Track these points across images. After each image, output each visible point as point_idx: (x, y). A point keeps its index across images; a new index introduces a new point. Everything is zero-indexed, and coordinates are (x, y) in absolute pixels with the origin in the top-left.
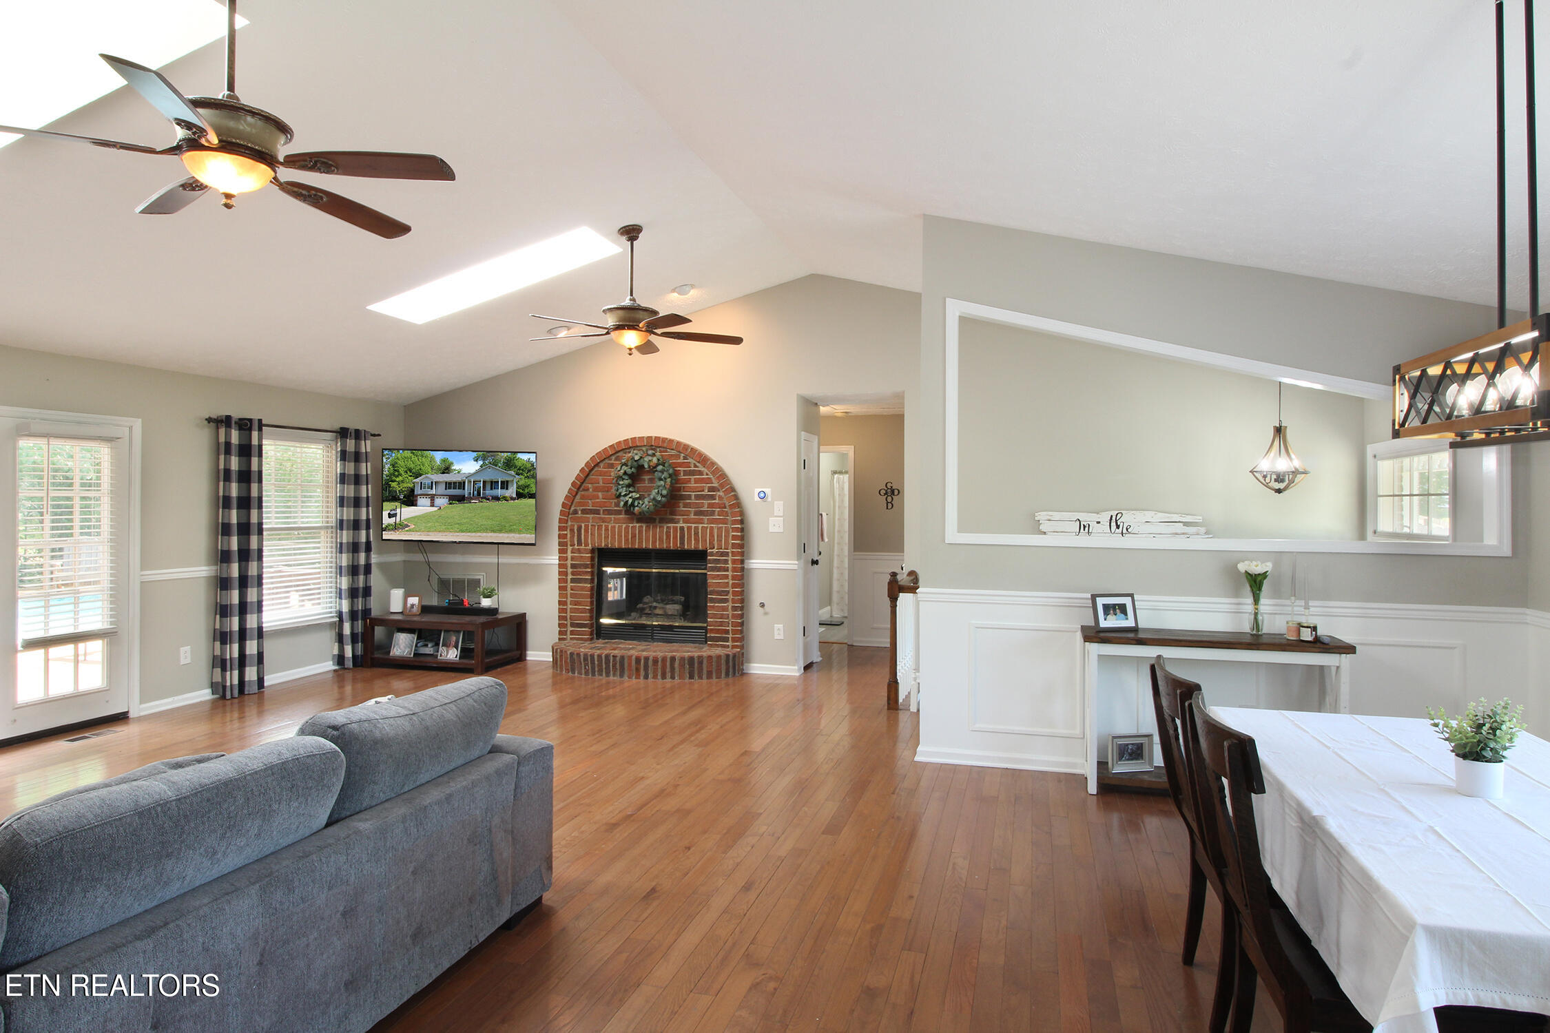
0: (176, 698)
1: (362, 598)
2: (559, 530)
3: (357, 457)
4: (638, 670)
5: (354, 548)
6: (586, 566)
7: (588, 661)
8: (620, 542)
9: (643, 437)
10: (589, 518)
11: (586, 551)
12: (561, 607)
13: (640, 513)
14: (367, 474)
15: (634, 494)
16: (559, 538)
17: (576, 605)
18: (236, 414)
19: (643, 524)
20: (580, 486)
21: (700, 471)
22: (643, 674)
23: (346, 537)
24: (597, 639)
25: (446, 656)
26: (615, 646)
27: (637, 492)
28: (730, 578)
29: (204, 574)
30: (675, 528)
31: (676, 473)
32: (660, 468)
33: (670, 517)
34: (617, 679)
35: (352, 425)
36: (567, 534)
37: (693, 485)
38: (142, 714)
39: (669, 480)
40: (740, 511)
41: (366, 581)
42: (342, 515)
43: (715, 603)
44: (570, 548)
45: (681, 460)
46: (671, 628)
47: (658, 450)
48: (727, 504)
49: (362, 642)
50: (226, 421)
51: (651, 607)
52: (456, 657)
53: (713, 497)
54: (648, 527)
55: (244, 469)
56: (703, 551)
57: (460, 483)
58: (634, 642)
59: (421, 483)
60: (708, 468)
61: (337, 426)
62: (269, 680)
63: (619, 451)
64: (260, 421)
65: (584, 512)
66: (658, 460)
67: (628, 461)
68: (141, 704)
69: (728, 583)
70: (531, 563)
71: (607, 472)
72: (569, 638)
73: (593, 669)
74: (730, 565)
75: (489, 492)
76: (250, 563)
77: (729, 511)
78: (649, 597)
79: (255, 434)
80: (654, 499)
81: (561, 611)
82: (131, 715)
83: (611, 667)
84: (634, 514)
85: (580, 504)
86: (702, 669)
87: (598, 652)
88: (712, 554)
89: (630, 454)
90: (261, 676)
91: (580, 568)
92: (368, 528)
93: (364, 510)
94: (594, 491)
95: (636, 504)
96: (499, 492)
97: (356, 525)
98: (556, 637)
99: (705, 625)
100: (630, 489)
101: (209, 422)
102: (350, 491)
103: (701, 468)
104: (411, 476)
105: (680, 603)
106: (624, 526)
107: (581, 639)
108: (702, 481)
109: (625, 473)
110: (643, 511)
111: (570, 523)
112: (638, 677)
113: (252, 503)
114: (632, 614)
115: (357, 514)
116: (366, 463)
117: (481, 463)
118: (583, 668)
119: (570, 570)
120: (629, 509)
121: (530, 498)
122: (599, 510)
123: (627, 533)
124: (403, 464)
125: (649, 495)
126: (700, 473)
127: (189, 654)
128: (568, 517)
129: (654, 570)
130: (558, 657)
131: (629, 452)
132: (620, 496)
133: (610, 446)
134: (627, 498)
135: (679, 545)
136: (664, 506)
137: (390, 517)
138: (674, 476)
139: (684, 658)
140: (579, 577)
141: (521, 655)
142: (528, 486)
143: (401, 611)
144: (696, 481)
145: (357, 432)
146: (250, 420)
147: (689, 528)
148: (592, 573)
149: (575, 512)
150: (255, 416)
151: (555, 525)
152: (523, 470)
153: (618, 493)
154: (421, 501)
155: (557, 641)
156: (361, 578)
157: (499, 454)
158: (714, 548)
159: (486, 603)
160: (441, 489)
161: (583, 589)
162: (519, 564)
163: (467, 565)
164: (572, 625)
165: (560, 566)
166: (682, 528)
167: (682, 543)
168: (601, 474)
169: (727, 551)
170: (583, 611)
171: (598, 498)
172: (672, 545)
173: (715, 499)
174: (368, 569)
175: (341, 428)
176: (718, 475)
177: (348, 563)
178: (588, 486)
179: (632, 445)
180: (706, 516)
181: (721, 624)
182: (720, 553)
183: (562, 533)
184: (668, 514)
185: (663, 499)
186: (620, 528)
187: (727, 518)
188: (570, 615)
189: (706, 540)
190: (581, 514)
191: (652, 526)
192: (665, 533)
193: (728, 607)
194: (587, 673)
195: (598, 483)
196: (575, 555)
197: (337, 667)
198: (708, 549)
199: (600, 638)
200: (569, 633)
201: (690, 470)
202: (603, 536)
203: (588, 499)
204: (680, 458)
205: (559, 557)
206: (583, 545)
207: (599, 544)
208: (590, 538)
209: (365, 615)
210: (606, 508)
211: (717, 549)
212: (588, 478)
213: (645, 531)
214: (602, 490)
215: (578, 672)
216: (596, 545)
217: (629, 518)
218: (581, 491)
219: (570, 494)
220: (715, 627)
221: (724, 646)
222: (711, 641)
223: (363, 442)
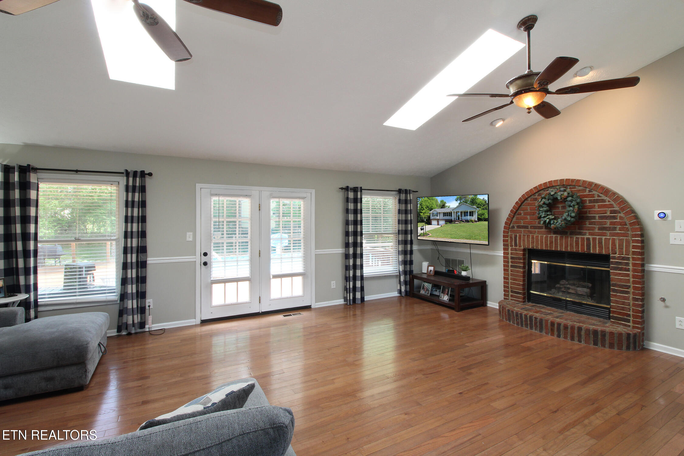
0: (330, 302)
1: (409, 265)
2: (503, 237)
3: (406, 202)
4: (552, 330)
5: (405, 242)
6: (519, 259)
7: (518, 316)
8: (542, 245)
9: (557, 180)
10: (521, 231)
11: (520, 250)
12: (505, 280)
13: (555, 228)
14: (411, 210)
15: (550, 216)
16: (503, 242)
17: (514, 280)
18: (351, 186)
19: (558, 235)
20: (516, 212)
21: (602, 199)
22: (557, 333)
23: (401, 237)
24: (528, 302)
25: (443, 299)
26: (539, 309)
27: (553, 215)
28: (631, 276)
29: (340, 252)
30: (583, 239)
31: (583, 202)
32: (570, 199)
33: (579, 231)
34: (537, 332)
35: (403, 188)
36: (508, 240)
37: (597, 209)
38: (316, 307)
39: (576, 207)
40: (640, 228)
41: (411, 257)
42: (399, 228)
43: (617, 293)
44: (510, 248)
45: (587, 193)
46: (580, 304)
47: (569, 187)
48: (628, 222)
49: (409, 285)
50: (347, 189)
51: (565, 287)
52: (447, 300)
53: (615, 217)
54: (561, 238)
55: (355, 208)
56: (606, 255)
57: (450, 213)
58: (553, 308)
59: (433, 213)
60: (610, 197)
61: (397, 189)
62: (366, 298)
63: (540, 190)
64: (361, 188)
65: (518, 227)
66: (568, 194)
67: (546, 195)
68: (316, 303)
69: (629, 280)
70: (489, 254)
71: (533, 203)
72: (510, 299)
73: (522, 322)
74: (631, 267)
75: (464, 218)
76: (357, 248)
77: (629, 228)
78: (564, 280)
79: (359, 193)
80: (565, 219)
81: (505, 282)
82: (312, 307)
83: (534, 324)
84: (550, 228)
85: (516, 222)
86: (605, 340)
87: (526, 312)
88: (614, 258)
89: (548, 192)
90: (363, 296)
91: (516, 260)
92: (411, 234)
93: (409, 226)
94: (524, 215)
95: (552, 222)
96: (469, 218)
97: (405, 232)
98: (502, 297)
99: (609, 306)
100: (548, 213)
101: (342, 190)
102: (403, 217)
103: (604, 197)
104: (428, 210)
105: (588, 287)
106: (544, 236)
107: (517, 301)
108: (605, 206)
109: (544, 203)
110: (557, 228)
111: (510, 233)
112: (552, 334)
113: (358, 223)
114: (553, 290)
115: (406, 227)
116: (410, 204)
117: (459, 202)
118: (515, 320)
119: (510, 260)
120: (547, 225)
121: (485, 221)
122: (528, 226)
123: (546, 240)
124: (425, 204)
125: (562, 217)
126: (604, 201)
127: (335, 284)
128: (508, 230)
129: (567, 265)
130: (501, 310)
131: (548, 190)
132: (540, 217)
133: (534, 188)
134: (545, 219)
135: (585, 250)
136: (573, 223)
137: (421, 230)
138: (581, 204)
139: (589, 330)
140: (515, 264)
141: (483, 303)
142: (483, 214)
143: (426, 273)
144: (599, 207)
145: (406, 190)
146: (357, 188)
147: (594, 239)
148: (524, 263)
149: (513, 227)
150: (359, 186)
151: (502, 234)
152: (480, 205)
153: (539, 216)
154: (434, 222)
155: (503, 299)
156: (409, 256)
157: (468, 196)
158: (616, 254)
159: (464, 273)
160: (441, 216)
161: (518, 272)
162: (482, 254)
163: (456, 253)
164: (512, 292)
165: (504, 257)
166: (588, 239)
167: (588, 249)
168: (529, 204)
169: (628, 256)
170: (519, 285)
171: (527, 219)
172: (580, 249)
173: (617, 219)
174: (411, 252)
175: (399, 189)
176: (618, 202)
177: (402, 249)
178: (521, 212)
179: (549, 185)
180: (609, 231)
181: (623, 309)
182: (621, 258)
183: (505, 239)
184: (577, 229)
185: (572, 219)
186: (542, 237)
187: (628, 233)
188: (511, 286)
189: (608, 248)
190: (517, 228)
191: (564, 237)
192: (574, 241)
193: (629, 297)
194: (518, 324)
195: (527, 210)
196: (513, 252)
197: (399, 295)
198: (611, 254)
199: (530, 302)
200: (510, 296)
201: (594, 199)
202: (531, 242)
203: (521, 220)
204: (586, 191)
205: (504, 252)
206: (518, 246)
207: (528, 246)
208: (522, 242)
209: (410, 273)
210: (532, 225)
211: (618, 255)
212: (521, 207)
213: (560, 239)
214: (529, 214)
215: (512, 322)
216: (526, 246)
217: (547, 231)
218: (517, 215)
219: (510, 217)
220: (618, 310)
221: (626, 325)
222: (614, 320)
223: (409, 195)
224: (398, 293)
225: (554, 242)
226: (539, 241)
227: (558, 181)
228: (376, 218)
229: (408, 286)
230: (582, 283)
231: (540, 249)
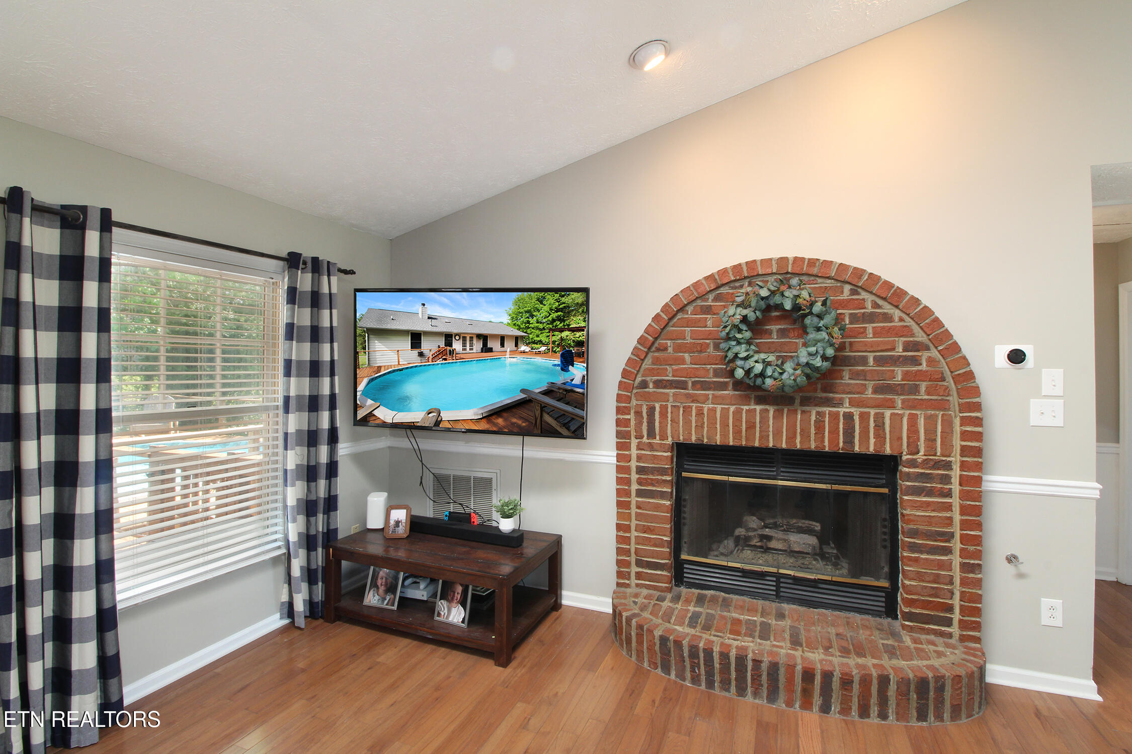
1: (324, 513)
2: (617, 413)
3: (315, 300)
4: (807, 693)
5: (311, 438)
6: (662, 471)
7: (698, 658)
8: (725, 434)
9: (771, 259)
10: (667, 394)
11: (662, 448)
12: (621, 533)
13: (773, 389)
14: (332, 327)
15: (764, 355)
16: (617, 425)
17: (645, 532)
19: (767, 407)
20: (653, 343)
21: (885, 314)
22: (820, 702)
23: (295, 422)
24: (676, 586)
26: (727, 615)
27: (771, 352)
28: (956, 509)
30: (834, 417)
31: (841, 319)
32: (816, 309)
33: (823, 394)
34: (761, 702)
35: (307, 252)
36: (630, 419)
37: (870, 337)
39: (833, 331)
40: (976, 386)
41: (329, 486)
42: (287, 389)
43: (921, 552)
44: (634, 442)
45: (847, 296)
47: (805, 278)
48: (948, 373)
49: (323, 584)
50: (13, 205)
51: (759, 535)
52: (463, 622)
53: (916, 361)
54: (778, 415)
55: (70, 303)
56: (892, 456)
58: (746, 599)
60: (904, 310)
61: (284, 254)
63: (723, 285)
64: (106, 214)
65: (658, 384)
66: (811, 296)
67: (744, 299)
69: (953, 519)
70: (567, 459)
71: (699, 320)
72: (633, 585)
73: (710, 674)
74: (953, 486)
76: (79, 489)
77: (952, 386)
79: (93, 238)
80: (807, 364)
81: (620, 540)
83: (749, 681)
84: (758, 389)
85: (650, 372)
86: (943, 702)
87: (716, 639)
88: (912, 463)
89: (749, 288)
91: (653, 474)
92: (333, 407)
93: (326, 381)
94: (675, 351)
95: (768, 372)
97: (313, 404)
98: (612, 581)
100: (754, 347)
102: (303, 351)
103: (887, 308)
105: (812, 532)
106: (732, 408)
107: (655, 590)
108: (890, 331)
109: (744, 319)
110: (784, 385)
111: (634, 402)
112: (807, 705)
113: (86, 370)
115: (315, 386)
116: (331, 309)
118: (688, 669)
119: (634, 477)
120: (750, 381)
122: (686, 382)
123: (737, 420)
125: (796, 357)
126: (887, 318)
128: (631, 392)
129: (781, 483)
131: (747, 285)
132: (734, 358)
133: (706, 277)
134: (750, 362)
135: (841, 445)
136: (819, 375)
139: (908, 679)
140: (650, 488)
141: (556, 601)
143: (381, 526)
144: (877, 332)
145: (315, 260)
146: (84, 209)
147: (864, 417)
148: (672, 482)
149: (644, 385)
150: (94, 201)
151: (612, 404)
153: (730, 354)
155: (616, 587)
156: (322, 483)
158: (917, 453)
159: (505, 525)
161: (657, 507)
162: (549, 461)
163: (473, 457)
164: (639, 563)
165: (619, 469)
166: (849, 417)
167: (848, 443)
168: (689, 323)
169: (948, 459)
170: (660, 544)
171: (684, 363)
172: (826, 443)
173: (921, 364)
174: (332, 469)
175: (290, 254)
176: (927, 321)
177: (299, 463)
178: (667, 343)
179: (748, 272)
180: (901, 394)
181: (936, 593)
182: (932, 463)
183: (621, 417)
184: (819, 391)
185: (825, 364)
186: (725, 413)
187: (948, 400)
188: (636, 548)
189: (900, 438)
190: (654, 387)
191: (786, 411)
192: (812, 422)
193: (950, 562)
194: (695, 680)
195: (685, 339)
196: (643, 452)
197: (286, 621)
198: (905, 453)
199: (682, 584)
200: (633, 575)
201: (864, 313)
202: (694, 424)
203: (666, 365)
204: (842, 292)
205: (618, 454)
206: (658, 437)
207: (686, 437)
208: (669, 426)
209: (328, 541)
210: (697, 379)
211: (925, 455)
212: (665, 331)
213: (774, 418)
214: (689, 349)
215: (676, 675)
216: (681, 438)
217: (740, 396)
218: (653, 352)
219: (637, 356)
220: (922, 596)
221: (942, 634)
222: (912, 621)
223: (325, 278)
224: (281, 618)
225: (758, 425)
226: (716, 423)
227: (774, 262)
228: (187, 351)
229: (320, 584)
230: (794, 521)
231: (718, 443)
